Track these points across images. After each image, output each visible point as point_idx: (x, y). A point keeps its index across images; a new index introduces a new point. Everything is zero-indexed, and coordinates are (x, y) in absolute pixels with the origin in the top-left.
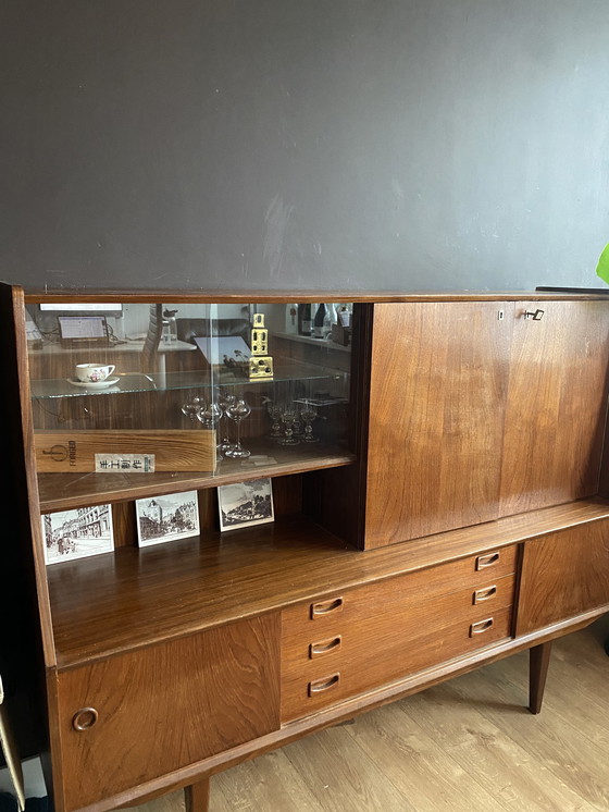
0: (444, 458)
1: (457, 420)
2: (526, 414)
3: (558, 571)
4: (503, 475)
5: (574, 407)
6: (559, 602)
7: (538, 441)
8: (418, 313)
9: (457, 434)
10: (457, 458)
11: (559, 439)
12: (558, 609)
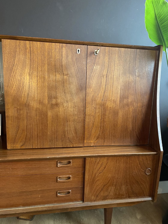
0: (49, 114)
1: (56, 98)
2: (99, 100)
3: (110, 175)
4: (86, 127)
5: (130, 100)
6: (112, 190)
7: (107, 114)
8: (28, 46)
9: (57, 105)
10: (57, 116)
11: (121, 114)
12: (112, 194)
